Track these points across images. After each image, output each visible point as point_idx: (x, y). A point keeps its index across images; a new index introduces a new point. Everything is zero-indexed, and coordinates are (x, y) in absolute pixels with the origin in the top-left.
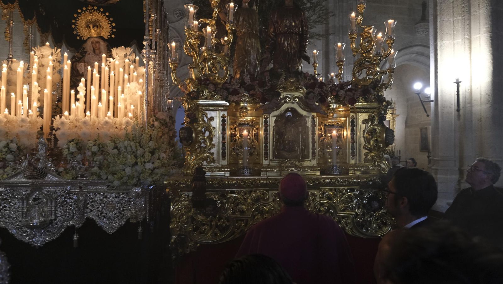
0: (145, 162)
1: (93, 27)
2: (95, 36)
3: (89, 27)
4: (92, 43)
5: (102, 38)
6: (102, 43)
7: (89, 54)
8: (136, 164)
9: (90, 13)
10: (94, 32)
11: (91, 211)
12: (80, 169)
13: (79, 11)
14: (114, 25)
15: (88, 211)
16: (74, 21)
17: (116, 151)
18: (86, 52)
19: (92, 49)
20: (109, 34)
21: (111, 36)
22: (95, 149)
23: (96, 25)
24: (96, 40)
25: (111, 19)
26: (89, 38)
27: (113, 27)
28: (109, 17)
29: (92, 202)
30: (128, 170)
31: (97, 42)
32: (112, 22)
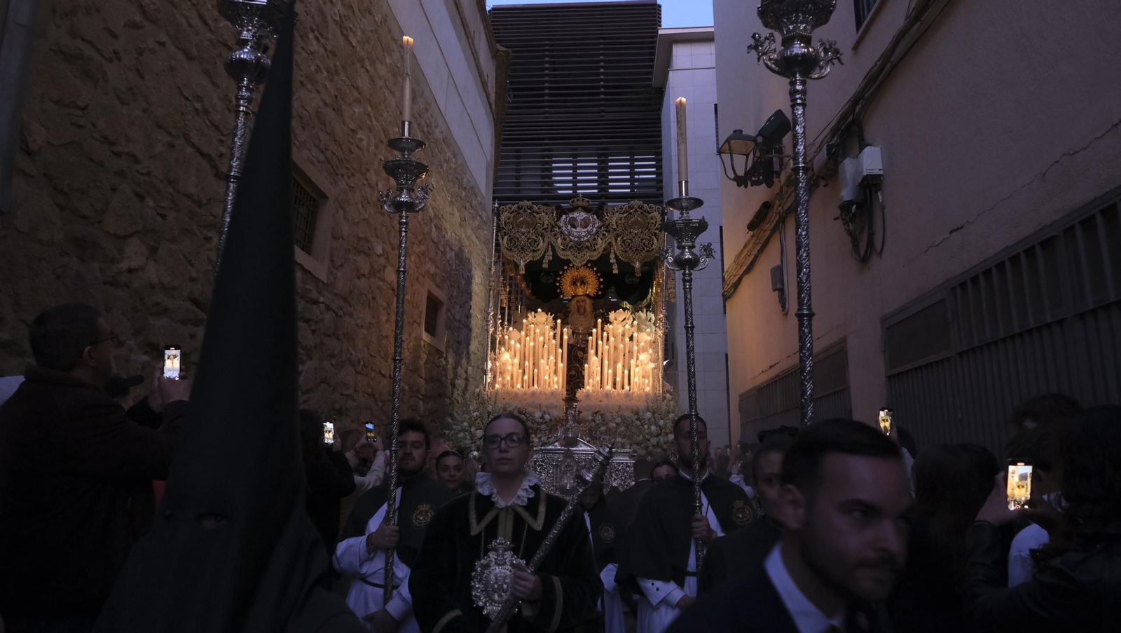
0: (668, 433)
1: (581, 285)
2: (581, 294)
3: (577, 285)
4: (578, 301)
5: (588, 296)
6: (588, 301)
7: (573, 314)
8: (660, 434)
9: (577, 269)
10: (580, 291)
11: (615, 479)
12: (604, 439)
13: (566, 268)
14: (601, 280)
15: (613, 479)
16: (558, 279)
17: (638, 423)
18: (569, 312)
19: (576, 308)
20: (595, 291)
21: (597, 293)
22: (619, 420)
23: (583, 282)
24: (583, 298)
25: (599, 275)
26: (573, 297)
27: (601, 283)
28: (596, 272)
29: (616, 471)
30: (654, 441)
31: (583, 301)
32: (600, 277)
